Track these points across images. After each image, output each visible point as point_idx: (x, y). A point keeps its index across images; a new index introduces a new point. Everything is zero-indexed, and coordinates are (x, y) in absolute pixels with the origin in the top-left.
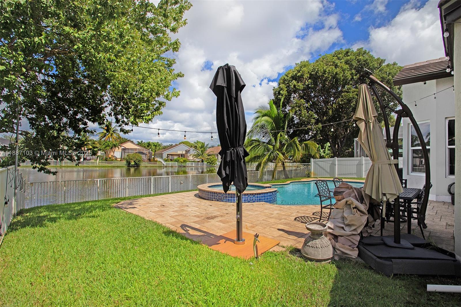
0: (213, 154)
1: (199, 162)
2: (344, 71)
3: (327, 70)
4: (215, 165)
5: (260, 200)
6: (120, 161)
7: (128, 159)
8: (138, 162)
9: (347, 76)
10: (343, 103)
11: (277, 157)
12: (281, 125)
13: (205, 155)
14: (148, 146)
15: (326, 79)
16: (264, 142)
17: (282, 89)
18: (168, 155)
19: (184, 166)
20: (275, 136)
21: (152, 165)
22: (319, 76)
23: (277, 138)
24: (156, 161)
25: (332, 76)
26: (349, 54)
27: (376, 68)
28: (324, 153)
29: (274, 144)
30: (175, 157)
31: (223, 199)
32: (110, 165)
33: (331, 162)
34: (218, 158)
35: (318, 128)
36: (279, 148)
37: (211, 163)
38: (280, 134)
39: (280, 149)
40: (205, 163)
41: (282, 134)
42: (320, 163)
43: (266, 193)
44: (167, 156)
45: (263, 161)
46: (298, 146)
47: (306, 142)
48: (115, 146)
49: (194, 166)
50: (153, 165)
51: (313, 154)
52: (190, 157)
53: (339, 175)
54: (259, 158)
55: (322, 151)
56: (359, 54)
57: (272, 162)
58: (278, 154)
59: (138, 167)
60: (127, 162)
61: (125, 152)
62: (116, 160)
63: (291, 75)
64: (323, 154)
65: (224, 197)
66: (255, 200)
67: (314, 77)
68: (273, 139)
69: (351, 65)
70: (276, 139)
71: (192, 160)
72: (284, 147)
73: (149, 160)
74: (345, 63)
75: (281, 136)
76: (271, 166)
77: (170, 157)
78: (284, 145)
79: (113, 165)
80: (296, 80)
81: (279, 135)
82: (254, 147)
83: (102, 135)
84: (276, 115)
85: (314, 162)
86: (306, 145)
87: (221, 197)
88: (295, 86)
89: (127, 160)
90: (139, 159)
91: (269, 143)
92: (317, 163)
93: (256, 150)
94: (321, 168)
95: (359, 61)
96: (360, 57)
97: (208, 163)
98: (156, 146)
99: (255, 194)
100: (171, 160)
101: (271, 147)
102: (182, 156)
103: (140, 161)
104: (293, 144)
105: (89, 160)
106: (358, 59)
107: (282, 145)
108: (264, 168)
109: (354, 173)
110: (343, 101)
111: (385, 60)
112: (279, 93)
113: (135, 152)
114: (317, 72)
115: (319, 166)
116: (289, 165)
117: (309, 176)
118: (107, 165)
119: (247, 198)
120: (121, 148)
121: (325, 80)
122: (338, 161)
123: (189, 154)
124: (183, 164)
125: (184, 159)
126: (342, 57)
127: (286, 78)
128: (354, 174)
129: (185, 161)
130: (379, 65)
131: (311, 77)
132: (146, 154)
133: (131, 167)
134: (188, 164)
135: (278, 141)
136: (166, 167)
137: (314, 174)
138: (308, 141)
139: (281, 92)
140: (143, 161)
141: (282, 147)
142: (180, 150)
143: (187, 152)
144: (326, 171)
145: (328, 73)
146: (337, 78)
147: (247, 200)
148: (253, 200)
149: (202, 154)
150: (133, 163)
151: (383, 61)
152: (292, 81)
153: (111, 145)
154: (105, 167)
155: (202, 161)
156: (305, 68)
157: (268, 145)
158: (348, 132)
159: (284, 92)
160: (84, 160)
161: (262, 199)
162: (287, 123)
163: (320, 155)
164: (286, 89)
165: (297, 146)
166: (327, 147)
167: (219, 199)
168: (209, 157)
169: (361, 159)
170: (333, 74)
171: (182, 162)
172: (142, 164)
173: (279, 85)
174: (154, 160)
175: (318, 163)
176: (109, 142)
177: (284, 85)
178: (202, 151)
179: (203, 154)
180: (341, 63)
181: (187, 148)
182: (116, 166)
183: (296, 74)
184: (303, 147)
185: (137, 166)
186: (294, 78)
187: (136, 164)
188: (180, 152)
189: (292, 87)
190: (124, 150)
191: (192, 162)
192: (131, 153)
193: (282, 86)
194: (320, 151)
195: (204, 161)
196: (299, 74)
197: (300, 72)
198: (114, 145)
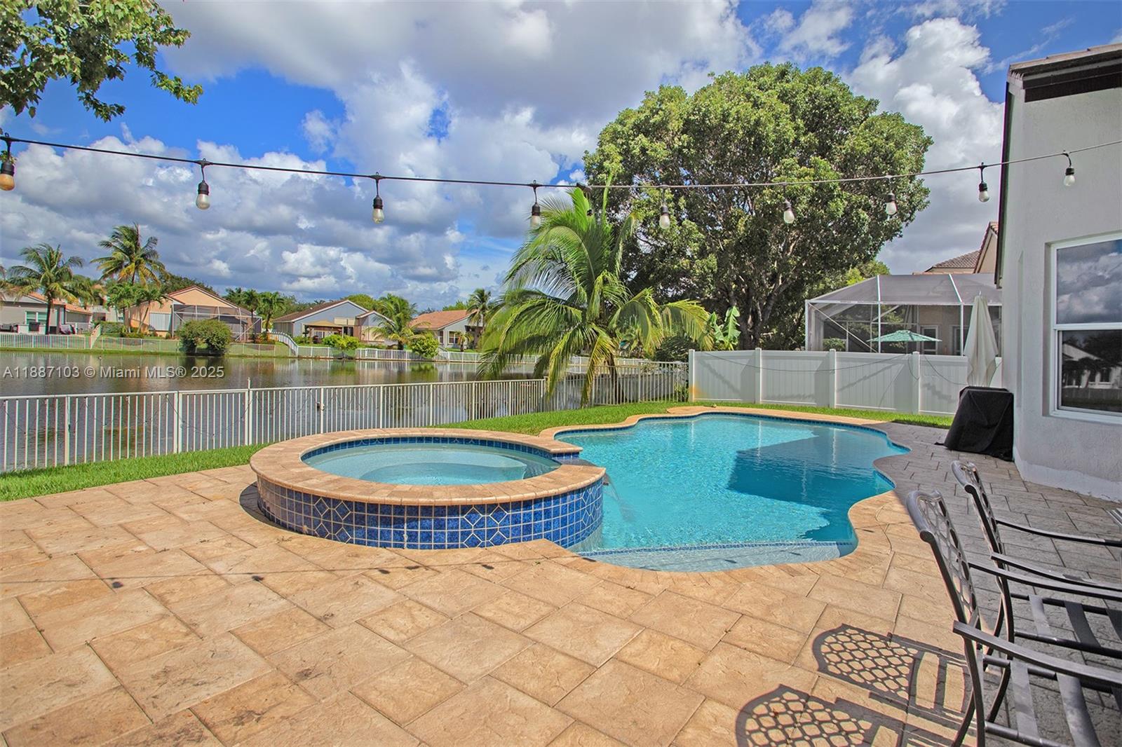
0: (427, 329)
1: (390, 347)
2: (777, 117)
3: (733, 112)
4: (433, 356)
5: (527, 533)
6: (167, 338)
7: (187, 333)
8: (218, 343)
9: (785, 133)
10: (775, 201)
11: (595, 341)
12: (607, 252)
13: (408, 331)
14: (248, 302)
15: (729, 134)
16: (557, 300)
17: (607, 157)
18: (307, 327)
19: (351, 358)
20: (589, 283)
21: (259, 353)
22: (711, 129)
23: (593, 287)
24: (273, 342)
25: (744, 128)
26: (789, 77)
27: (857, 119)
28: (725, 335)
29: (585, 306)
30: (328, 335)
31: (347, 527)
32: (132, 349)
33: (745, 362)
34: (442, 341)
35: (709, 268)
36: (601, 318)
37: (421, 352)
38: (603, 277)
39: (603, 320)
40: (408, 351)
41: (609, 278)
42: (716, 364)
43: (556, 497)
44: (304, 330)
45: (556, 352)
46: (655, 312)
47: (675, 304)
48: (149, 297)
49: (376, 358)
50: (264, 353)
51: (695, 337)
52: (367, 334)
53: (767, 398)
54: (544, 343)
55: (718, 328)
56: (813, 80)
57: (579, 353)
58: (597, 333)
59: (220, 355)
60: (185, 342)
61: (181, 315)
62: (156, 335)
63: (633, 120)
64: (721, 338)
65: (349, 520)
66: (506, 532)
67: (698, 129)
68: (583, 291)
69: (794, 107)
70: (590, 292)
71: (373, 344)
72: (613, 316)
73: (253, 339)
74: (779, 97)
75: (605, 282)
76: (578, 365)
77: (314, 332)
78: (613, 308)
79: (141, 348)
80: (646, 134)
81: (600, 278)
82: (527, 309)
83: (110, 265)
84: (593, 226)
85: (699, 360)
86: (676, 313)
87: (336, 518)
88: (643, 150)
89: (185, 337)
90: (221, 334)
91: (573, 300)
92: (707, 362)
93: (534, 319)
94: (720, 376)
95: (813, 97)
96: (818, 88)
97: (414, 350)
98: (270, 302)
99: (505, 505)
100: (316, 341)
101: (576, 313)
102: (346, 332)
103: (223, 340)
104: (640, 307)
105: (69, 333)
106: (811, 94)
107: (608, 310)
108: (557, 368)
109: (807, 394)
110: (776, 197)
111: (877, 103)
112: (601, 168)
113: (212, 315)
114: (705, 115)
115: (713, 371)
116: (624, 364)
117: (683, 398)
118: (123, 347)
119: (464, 524)
120: (169, 304)
121: (728, 139)
122: (765, 358)
123: (364, 328)
124: (348, 353)
125: (350, 339)
126: (771, 85)
127: (619, 128)
128: (809, 396)
129: (352, 345)
130: (864, 114)
131: (688, 127)
132: (244, 323)
133: (198, 354)
134: (362, 352)
135: (597, 297)
136: (300, 358)
137: (699, 393)
138: (681, 302)
139: (606, 164)
140: (235, 340)
141: (608, 314)
142: (341, 317)
143: (361, 321)
144: (731, 387)
145: (734, 119)
146: (759, 134)
147: (465, 534)
148: (491, 532)
149: (398, 327)
150: (202, 345)
151: (873, 104)
152: (635, 136)
153: (136, 296)
154: (117, 353)
155: (401, 347)
156: (672, 104)
157: (569, 308)
158: (780, 283)
159: (615, 166)
160: (47, 333)
161: (537, 529)
162: (621, 248)
163: (715, 340)
164: (620, 158)
165: (650, 312)
166: (732, 318)
167: (328, 525)
168: (418, 336)
169: (828, 357)
170: (749, 122)
171: (343, 348)
172: (232, 350)
173: (601, 146)
174: (266, 339)
175: (710, 362)
176: (132, 285)
177: (613, 146)
178: (399, 320)
179: (401, 327)
180: (770, 98)
181: (361, 312)
182: (151, 353)
183: (647, 119)
184: (667, 316)
185: (215, 354)
186: (641, 128)
187: (211, 347)
188: (340, 322)
189: (637, 151)
190: (180, 308)
191: (374, 347)
192: (197, 319)
193: (610, 148)
194: (715, 331)
195: (406, 346)
196: (657, 118)
197: (657, 114)
198: (147, 294)
